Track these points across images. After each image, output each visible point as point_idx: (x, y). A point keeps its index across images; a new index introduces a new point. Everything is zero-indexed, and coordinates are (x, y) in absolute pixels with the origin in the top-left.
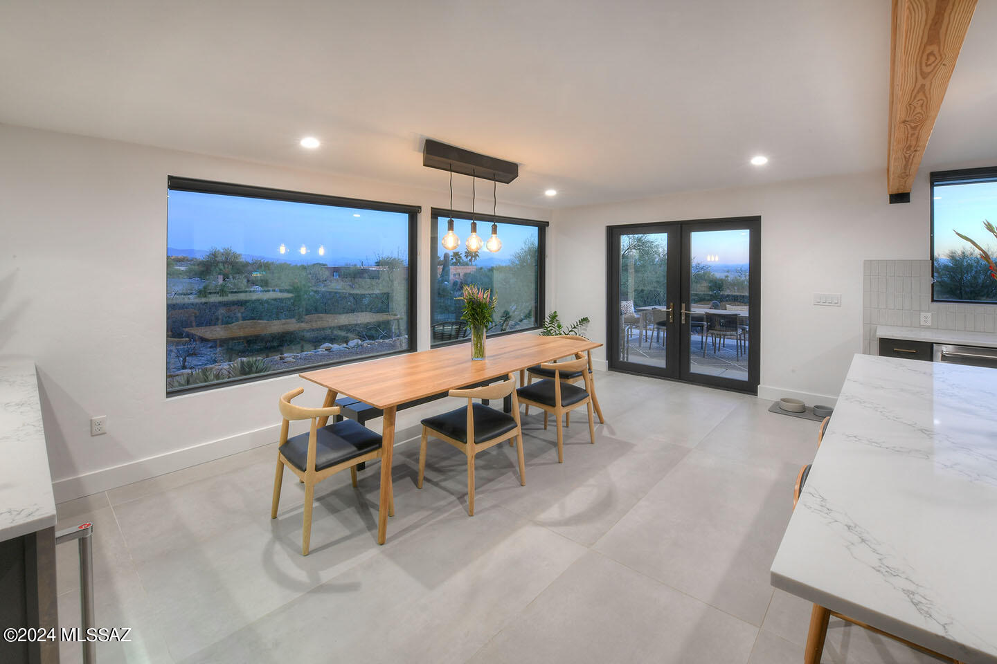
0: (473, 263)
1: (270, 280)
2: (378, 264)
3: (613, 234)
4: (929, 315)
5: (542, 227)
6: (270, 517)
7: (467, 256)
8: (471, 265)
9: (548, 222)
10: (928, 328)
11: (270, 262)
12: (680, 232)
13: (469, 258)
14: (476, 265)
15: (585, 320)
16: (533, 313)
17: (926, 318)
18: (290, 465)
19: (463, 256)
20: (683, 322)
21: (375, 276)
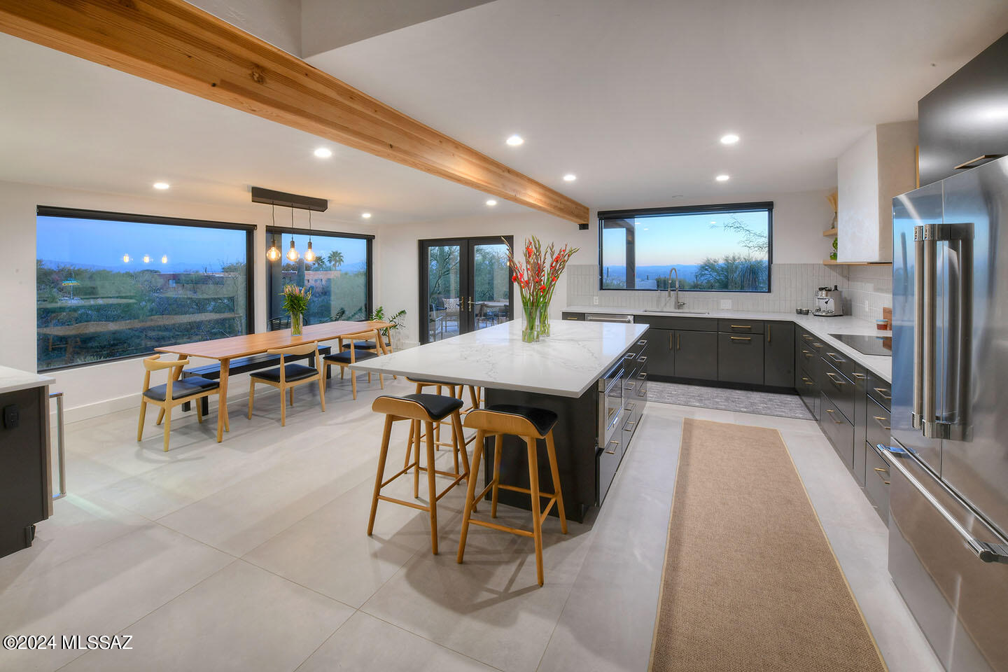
0: (337, 268)
1: (99, 288)
2: (225, 270)
3: (423, 246)
4: (597, 298)
5: (370, 239)
6: (136, 441)
7: (330, 261)
8: (335, 270)
9: (374, 236)
10: (596, 306)
11: (83, 268)
12: (468, 245)
13: (333, 263)
14: (340, 270)
15: (403, 312)
16: (364, 308)
17: (596, 300)
18: (152, 401)
19: (326, 261)
20: (470, 310)
21: (219, 282)
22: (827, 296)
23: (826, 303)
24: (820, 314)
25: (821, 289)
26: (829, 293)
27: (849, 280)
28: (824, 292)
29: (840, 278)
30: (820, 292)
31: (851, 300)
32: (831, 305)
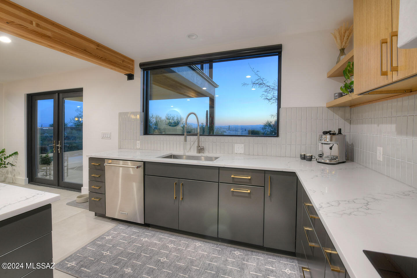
3: (32, 99)
12: (59, 98)
20: (59, 152)
22: (331, 140)
23: (331, 148)
24: (323, 161)
25: (325, 133)
26: (334, 137)
27: (350, 124)
28: (328, 136)
29: (342, 121)
30: (324, 136)
31: (352, 145)
32: (335, 151)
